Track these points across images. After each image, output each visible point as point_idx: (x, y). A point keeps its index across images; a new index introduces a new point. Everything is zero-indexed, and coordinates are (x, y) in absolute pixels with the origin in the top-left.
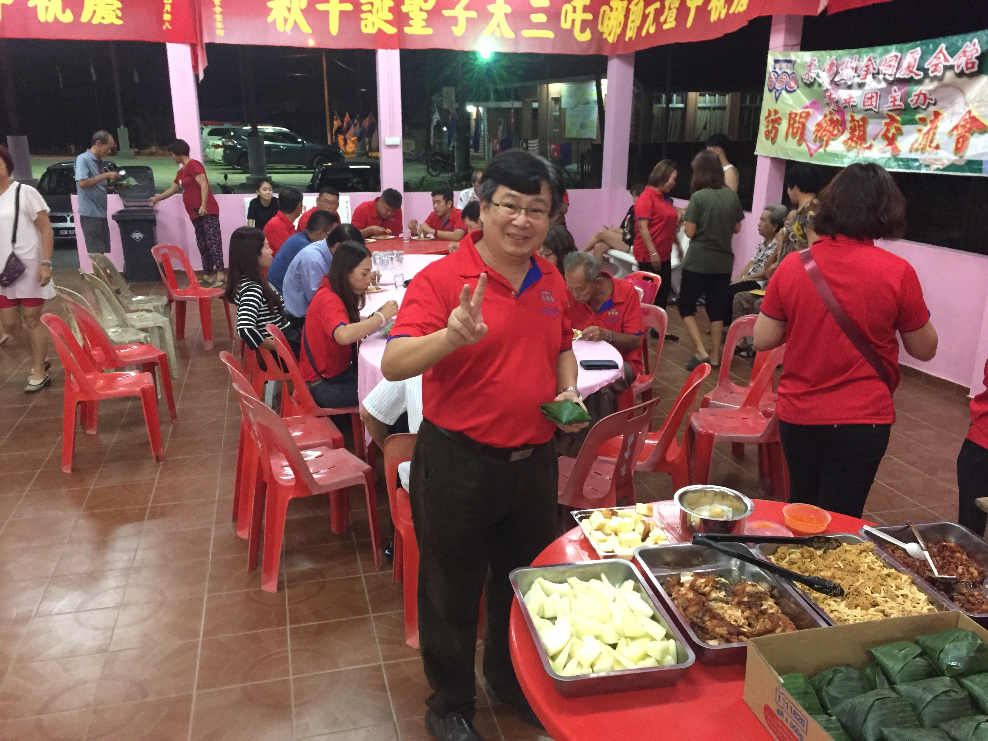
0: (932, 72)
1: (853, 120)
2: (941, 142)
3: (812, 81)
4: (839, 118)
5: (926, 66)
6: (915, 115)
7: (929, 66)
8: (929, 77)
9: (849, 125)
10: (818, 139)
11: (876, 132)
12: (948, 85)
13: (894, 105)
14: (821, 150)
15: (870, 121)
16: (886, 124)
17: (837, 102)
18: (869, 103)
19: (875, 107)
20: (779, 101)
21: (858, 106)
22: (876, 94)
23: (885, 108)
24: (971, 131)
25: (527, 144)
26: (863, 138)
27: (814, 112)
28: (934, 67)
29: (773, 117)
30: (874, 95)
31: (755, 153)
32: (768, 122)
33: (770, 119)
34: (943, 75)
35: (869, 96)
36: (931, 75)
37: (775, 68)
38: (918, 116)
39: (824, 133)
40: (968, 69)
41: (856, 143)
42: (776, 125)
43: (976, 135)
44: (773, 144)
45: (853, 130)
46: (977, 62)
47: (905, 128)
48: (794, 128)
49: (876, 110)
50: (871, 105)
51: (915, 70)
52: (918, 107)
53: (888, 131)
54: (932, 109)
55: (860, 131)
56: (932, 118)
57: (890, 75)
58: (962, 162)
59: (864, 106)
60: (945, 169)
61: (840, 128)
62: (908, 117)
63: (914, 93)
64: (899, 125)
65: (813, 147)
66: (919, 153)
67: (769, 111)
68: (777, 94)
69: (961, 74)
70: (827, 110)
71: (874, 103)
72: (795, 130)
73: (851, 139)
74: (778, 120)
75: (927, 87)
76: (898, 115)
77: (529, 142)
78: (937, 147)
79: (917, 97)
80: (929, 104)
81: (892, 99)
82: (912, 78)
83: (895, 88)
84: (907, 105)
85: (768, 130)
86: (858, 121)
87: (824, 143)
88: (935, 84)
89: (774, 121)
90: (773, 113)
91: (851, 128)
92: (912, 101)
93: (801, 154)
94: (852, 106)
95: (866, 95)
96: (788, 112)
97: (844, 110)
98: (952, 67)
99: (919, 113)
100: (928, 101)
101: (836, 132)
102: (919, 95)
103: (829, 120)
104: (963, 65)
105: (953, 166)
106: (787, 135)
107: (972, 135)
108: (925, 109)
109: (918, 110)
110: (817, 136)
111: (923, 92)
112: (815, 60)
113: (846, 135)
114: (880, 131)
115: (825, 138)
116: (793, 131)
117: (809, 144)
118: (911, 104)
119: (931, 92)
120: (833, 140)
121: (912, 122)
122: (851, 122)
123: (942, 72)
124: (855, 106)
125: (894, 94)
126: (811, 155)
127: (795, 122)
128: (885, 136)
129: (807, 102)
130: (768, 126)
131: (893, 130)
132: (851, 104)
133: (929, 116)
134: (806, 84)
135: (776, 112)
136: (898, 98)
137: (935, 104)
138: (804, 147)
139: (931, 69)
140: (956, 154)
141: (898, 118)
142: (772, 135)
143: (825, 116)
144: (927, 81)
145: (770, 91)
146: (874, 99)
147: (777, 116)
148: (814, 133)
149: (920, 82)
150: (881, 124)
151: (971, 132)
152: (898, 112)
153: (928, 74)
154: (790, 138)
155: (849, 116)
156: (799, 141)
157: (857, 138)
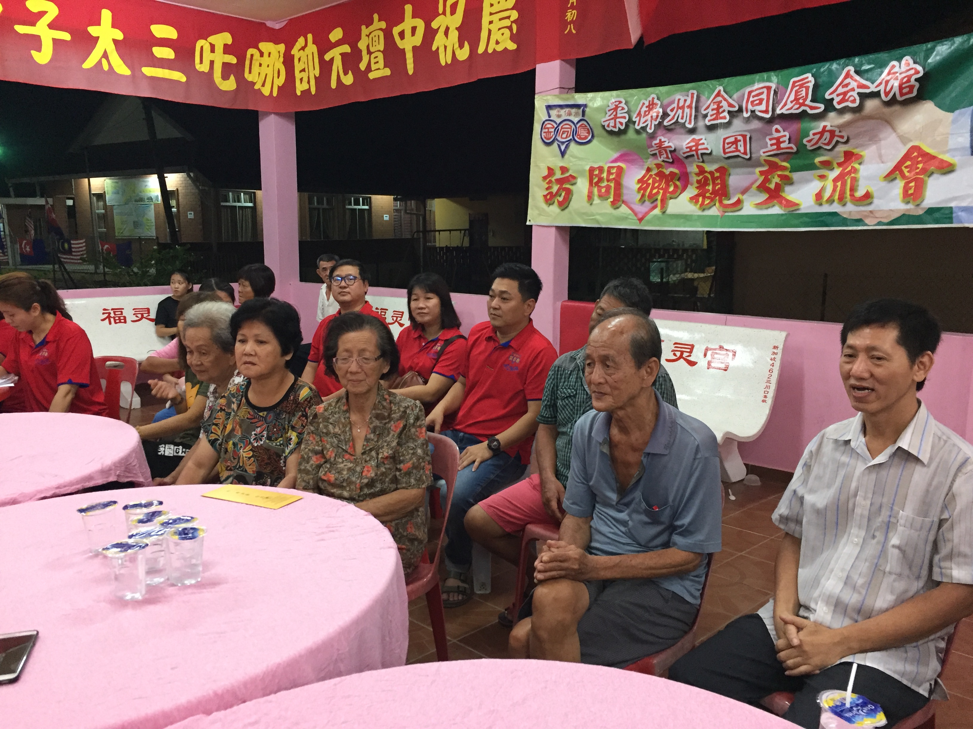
0: (839, 103)
1: (702, 171)
2: (871, 190)
3: (622, 128)
4: (676, 171)
5: (827, 96)
6: (814, 159)
7: (834, 96)
8: (835, 109)
9: (694, 179)
10: (646, 198)
11: (745, 184)
12: (870, 117)
13: (778, 148)
14: (656, 212)
15: (732, 171)
16: (763, 173)
17: (673, 152)
18: (732, 149)
19: (745, 153)
20: (566, 156)
21: (714, 153)
22: (744, 137)
23: (762, 154)
24: (924, 171)
25: (70, 244)
26: (722, 193)
27: (627, 167)
28: (841, 97)
29: (558, 176)
30: (740, 138)
31: (528, 223)
32: (547, 184)
33: (553, 178)
34: (861, 105)
35: (731, 140)
36: (839, 106)
37: (550, 116)
38: (817, 160)
39: (655, 191)
40: (902, 94)
41: (712, 200)
42: (566, 186)
43: (935, 176)
44: (563, 209)
45: (702, 185)
46: (917, 85)
47: (796, 176)
48: (600, 188)
49: (748, 157)
50: (737, 150)
51: (808, 102)
52: (820, 148)
53: (766, 181)
54: (841, 148)
55: (714, 185)
56: (842, 160)
57: (765, 112)
58: (921, 212)
59: (725, 153)
60: (892, 223)
61: (679, 183)
62: (799, 162)
63: (813, 131)
64: (787, 173)
66: (835, 204)
67: (551, 170)
68: (563, 148)
69: (893, 102)
70: (651, 162)
71: (742, 149)
72: (603, 190)
73: (702, 194)
74: (571, 179)
75: (834, 122)
76: (784, 161)
77: (72, 242)
78: (867, 196)
79: (817, 137)
80: (837, 142)
81: (773, 142)
82: (804, 111)
83: (777, 126)
84: (801, 146)
85: (550, 194)
86: (711, 173)
87: (659, 203)
88: (848, 117)
89: (561, 181)
90: (558, 172)
91: (698, 182)
92: (809, 141)
93: (624, 219)
94: (703, 154)
95: (725, 139)
96: (587, 168)
97: (686, 161)
98: (876, 95)
99: (819, 155)
100: (836, 139)
101: (671, 189)
102: (822, 133)
103: (657, 175)
104: (896, 89)
105: (905, 218)
106: (590, 196)
107: (931, 176)
108: (831, 150)
109: (821, 151)
110: (643, 196)
111: (828, 128)
113: (691, 191)
115: (659, 197)
116: (599, 191)
117: (632, 206)
118: (809, 145)
119: (841, 127)
120: (671, 198)
121: (812, 167)
122: (698, 175)
123: (858, 101)
124: (710, 154)
125: (777, 135)
126: (640, 220)
127: (601, 180)
128: (763, 187)
129: (615, 155)
130: (547, 189)
131: (776, 180)
132: (700, 152)
133: (837, 157)
134: (611, 133)
135: (564, 169)
136: (785, 139)
137: (846, 142)
138: (624, 209)
139: (837, 99)
140: (907, 202)
141: (785, 164)
142: (560, 199)
143: (649, 170)
144: (832, 114)
145: (547, 144)
146: (741, 144)
147: (567, 175)
148: (638, 192)
149: (819, 117)
150: (752, 173)
151: (928, 173)
152: (783, 157)
153: (833, 106)
154: (596, 200)
155: (695, 167)
156: (613, 203)
157: (711, 194)
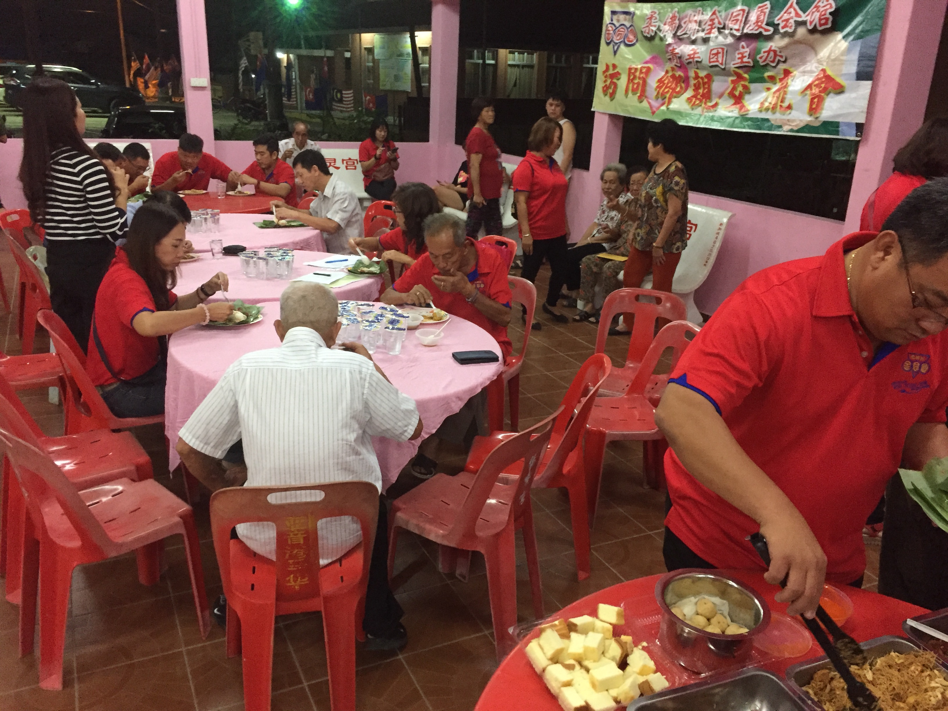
0: (783, 28)
1: (697, 77)
2: (792, 102)
3: (653, 34)
4: (682, 74)
5: (776, 22)
6: (764, 73)
7: (780, 22)
8: (779, 33)
9: (692, 82)
10: (660, 96)
11: (721, 90)
12: (799, 42)
13: (742, 62)
14: (664, 108)
15: (715, 78)
16: (733, 82)
17: (680, 58)
18: (714, 59)
19: (722, 64)
20: (617, 55)
21: (703, 62)
22: (723, 49)
23: (732, 66)
24: (825, 90)
25: (342, 94)
26: (707, 96)
27: (654, 68)
28: (784, 23)
29: (611, 72)
30: (720, 50)
31: (592, 110)
32: (606, 77)
33: (608, 73)
34: (795, 31)
35: (715, 52)
36: (782, 31)
37: (612, 20)
38: (766, 74)
39: (666, 90)
40: (821, 25)
41: (701, 101)
42: (615, 80)
43: (831, 95)
44: (612, 100)
45: (697, 88)
46: (831, 18)
47: (753, 86)
48: (634, 84)
49: (723, 67)
50: (718, 61)
51: (764, 25)
52: (767, 65)
53: (734, 89)
54: (782, 66)
55: (704, 89)
56: (782, 76)
57: (738, 30)
58: (817, 124)
59: (710, 62)
60: (798, 131)
61: (683, 85)
62: (756, 75)
63: (763, 50)
64: (746, 83)
65: (655, 104)
66: (770, 112)
67: (607, 66)
68: (616, 48)
69: (813, 31)
70: (668, 66)
71: (720, 60)
72: (635, 86)
73: (694, 96)
74: (616, 75)
75: (777, 43)
76: (745, 73)
77: (344, 92)
78: (789, 107)
79: (766, 54)
80: (779, 61)
81: (740, 56)
82: (761, 33)
83: (743, 43)
84: (756, 62)
85: (606, 85)
86: (702, 78)
87: (667, 100)
88: (786, 41)
89: (612, 76)
90: (611, 68)
91: (695, 85)
92: (761, 58)
93: (643, 111)
94: (697, 62)
95: (712, 50)
96: (628, 67)
97: (687, 66)
98: (804, 23)
99: (768, 71)
100: (778, 58)
101: (678, 89)
102: (769, 52)
103: (671, 76)
104: (817, 20)
105: (807, 128)
106: (627, 91)
107: (828, 95)
108: (775, 67)
109: (769, 68)
110: (658, 93)
111: (773, 48)
112: (655, 13)
113: (689, 93)
114: (727, 89)
115: (668, 95)
116: (633, 87)
117: (650, 101)
118: (761, 61)
119: (782, 49)
120: (675, 97)
121: (762, 80)
122: (694, 79)
123: (793, 28)
124: (700, 62)
125: (742, 50)
126: (653, 113)
127: (635, 77)
128: (732, 95)
129: (648, 57)
130: (605, 81)
131: (740, 89)
132: (696, 59)
133: (778, 74)
134: (646, 38)
135: (614, 66)
136: (747, 54)
137: (785, 62)
138: (645, 104)
139: (782, 25)
140: (811, 115)
141: (746, 76)
142: (611, 91)
143: (667, 72)
144: (777, 37)
145: (608, 44)
146: (720, 55)
147: (616, 71)
148: (656, 89)
149: (769, 38)
150: (726, 81)
151: (827, 92)
152: (745, 69)
153: (778, 30)
154: (630, 94)
155: (693, 72)
156: (640, 97)
157: (701, 96)
